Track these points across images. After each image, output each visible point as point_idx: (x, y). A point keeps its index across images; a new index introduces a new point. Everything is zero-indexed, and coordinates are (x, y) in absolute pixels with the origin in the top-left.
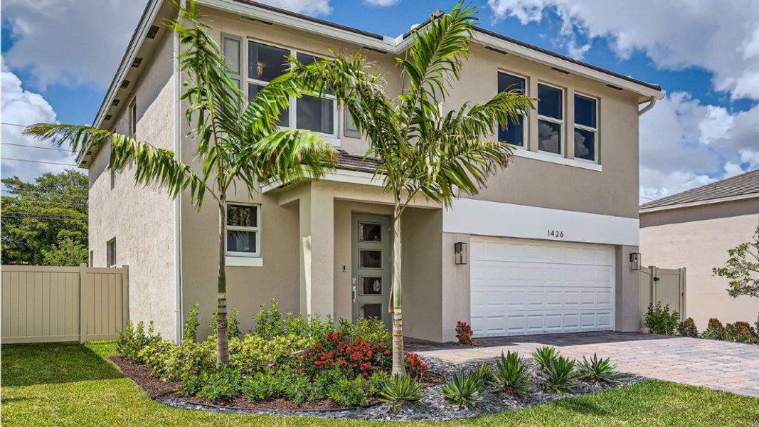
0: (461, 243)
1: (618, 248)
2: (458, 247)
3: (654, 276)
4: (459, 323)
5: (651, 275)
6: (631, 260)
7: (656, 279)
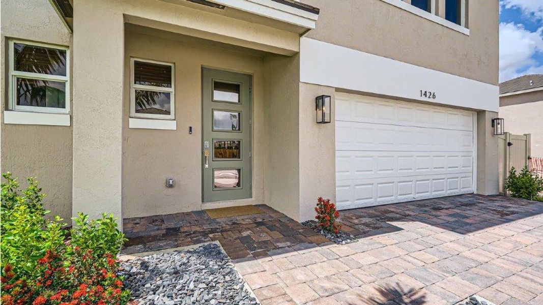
0: (322, 97)
1: (480, 113)
2: (319, 101)
3: (508, 141)
4: (320, 200)
5: (505, 140)
6: (493, 126)
7: (509, 144)
